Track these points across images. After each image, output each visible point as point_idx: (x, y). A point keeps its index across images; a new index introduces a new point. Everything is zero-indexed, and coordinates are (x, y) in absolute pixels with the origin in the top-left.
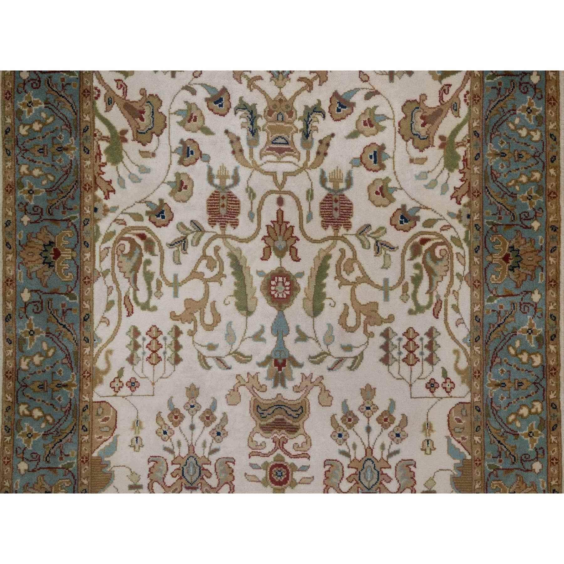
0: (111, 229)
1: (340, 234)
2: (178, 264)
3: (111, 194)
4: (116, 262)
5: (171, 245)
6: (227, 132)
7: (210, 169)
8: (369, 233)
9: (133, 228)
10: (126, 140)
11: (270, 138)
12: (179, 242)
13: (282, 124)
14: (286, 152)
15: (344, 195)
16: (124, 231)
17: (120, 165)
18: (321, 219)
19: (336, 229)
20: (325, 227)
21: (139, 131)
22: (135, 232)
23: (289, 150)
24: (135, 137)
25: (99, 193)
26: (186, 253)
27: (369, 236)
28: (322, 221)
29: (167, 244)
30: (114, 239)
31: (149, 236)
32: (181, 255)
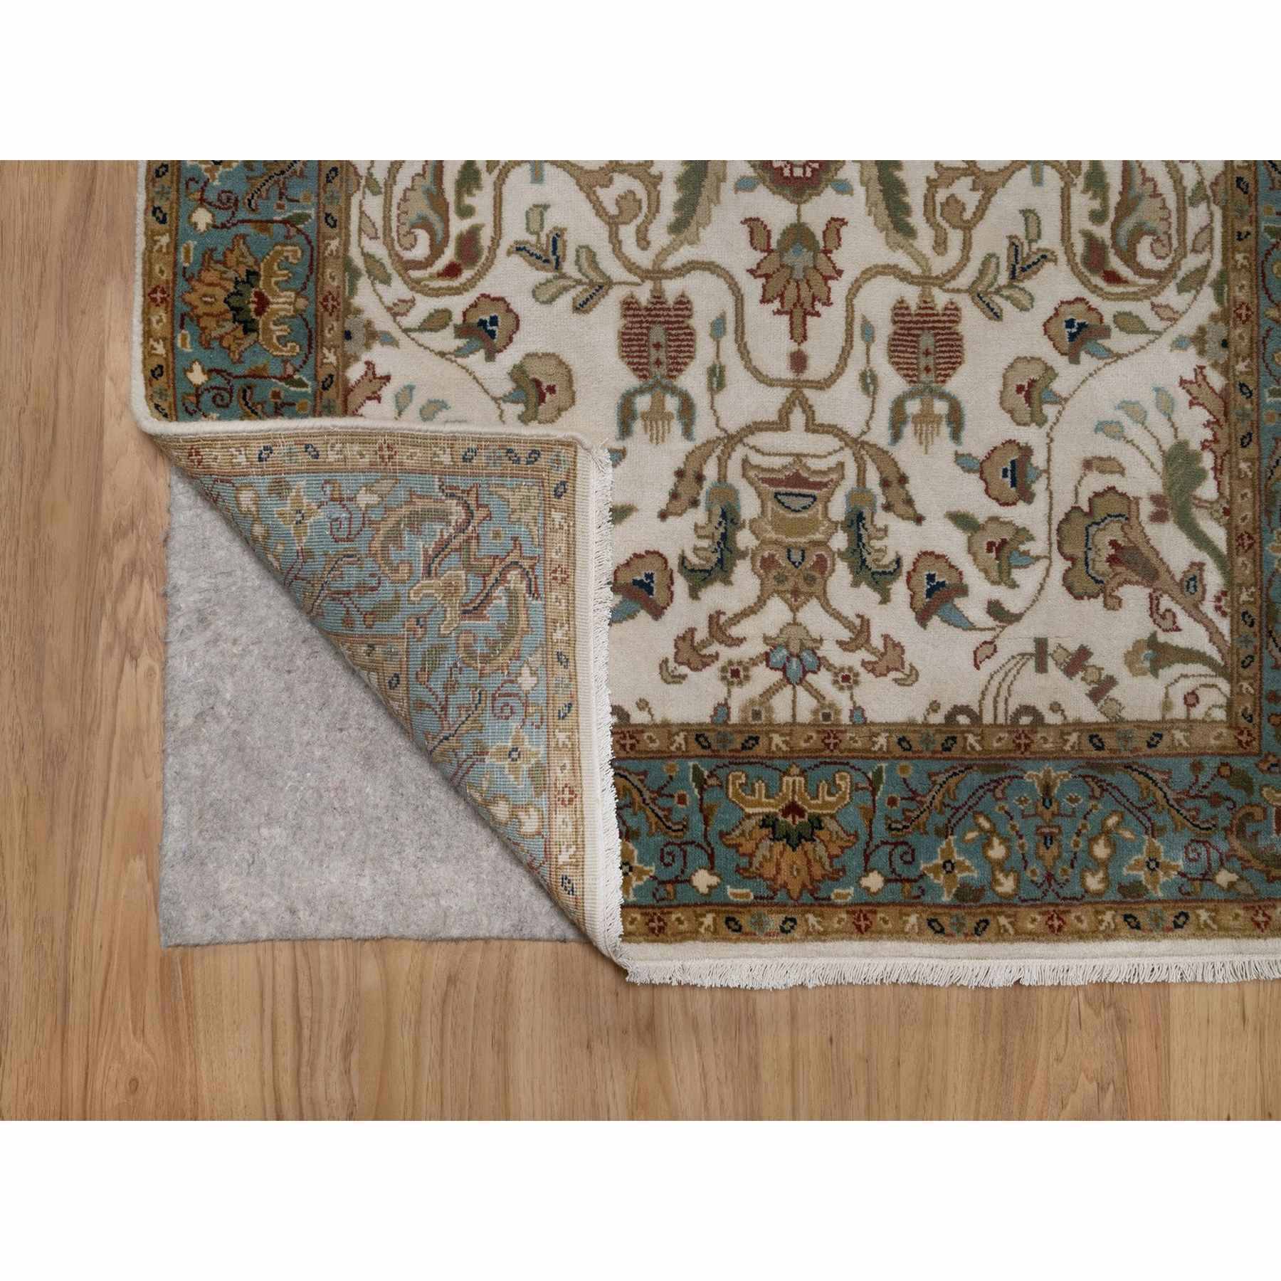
0: (1187, 297)
1: (649, 285)
2: (1030, 211)
3: (1190, 376)
4: (1174, 219)
5: (1045, 257)
6: (919, 520)
7: (956, 436)
8: (580, 288)
9: (1135, 297)
10: (1155, 499)
11: (820, 507)
12: (1029, 266)
13: (791, 540)
14: (781, 476)
15: (640, 377)
16: (1156, 290)
17: (1168, 443)
18: (692, 322)
19: (658, 297)
20: (684, 303)
21: (1123, 519)
22: (1131, 289)
23: (771, 482)
24: (1133, 506)
25: (1216, 380)
26: (1010, 237)
27: (579, 282)
28: (689, 317)
29: (1055, 261)
30: (1181, 274)
31: (1098, 281)
32: (1021, 233)
